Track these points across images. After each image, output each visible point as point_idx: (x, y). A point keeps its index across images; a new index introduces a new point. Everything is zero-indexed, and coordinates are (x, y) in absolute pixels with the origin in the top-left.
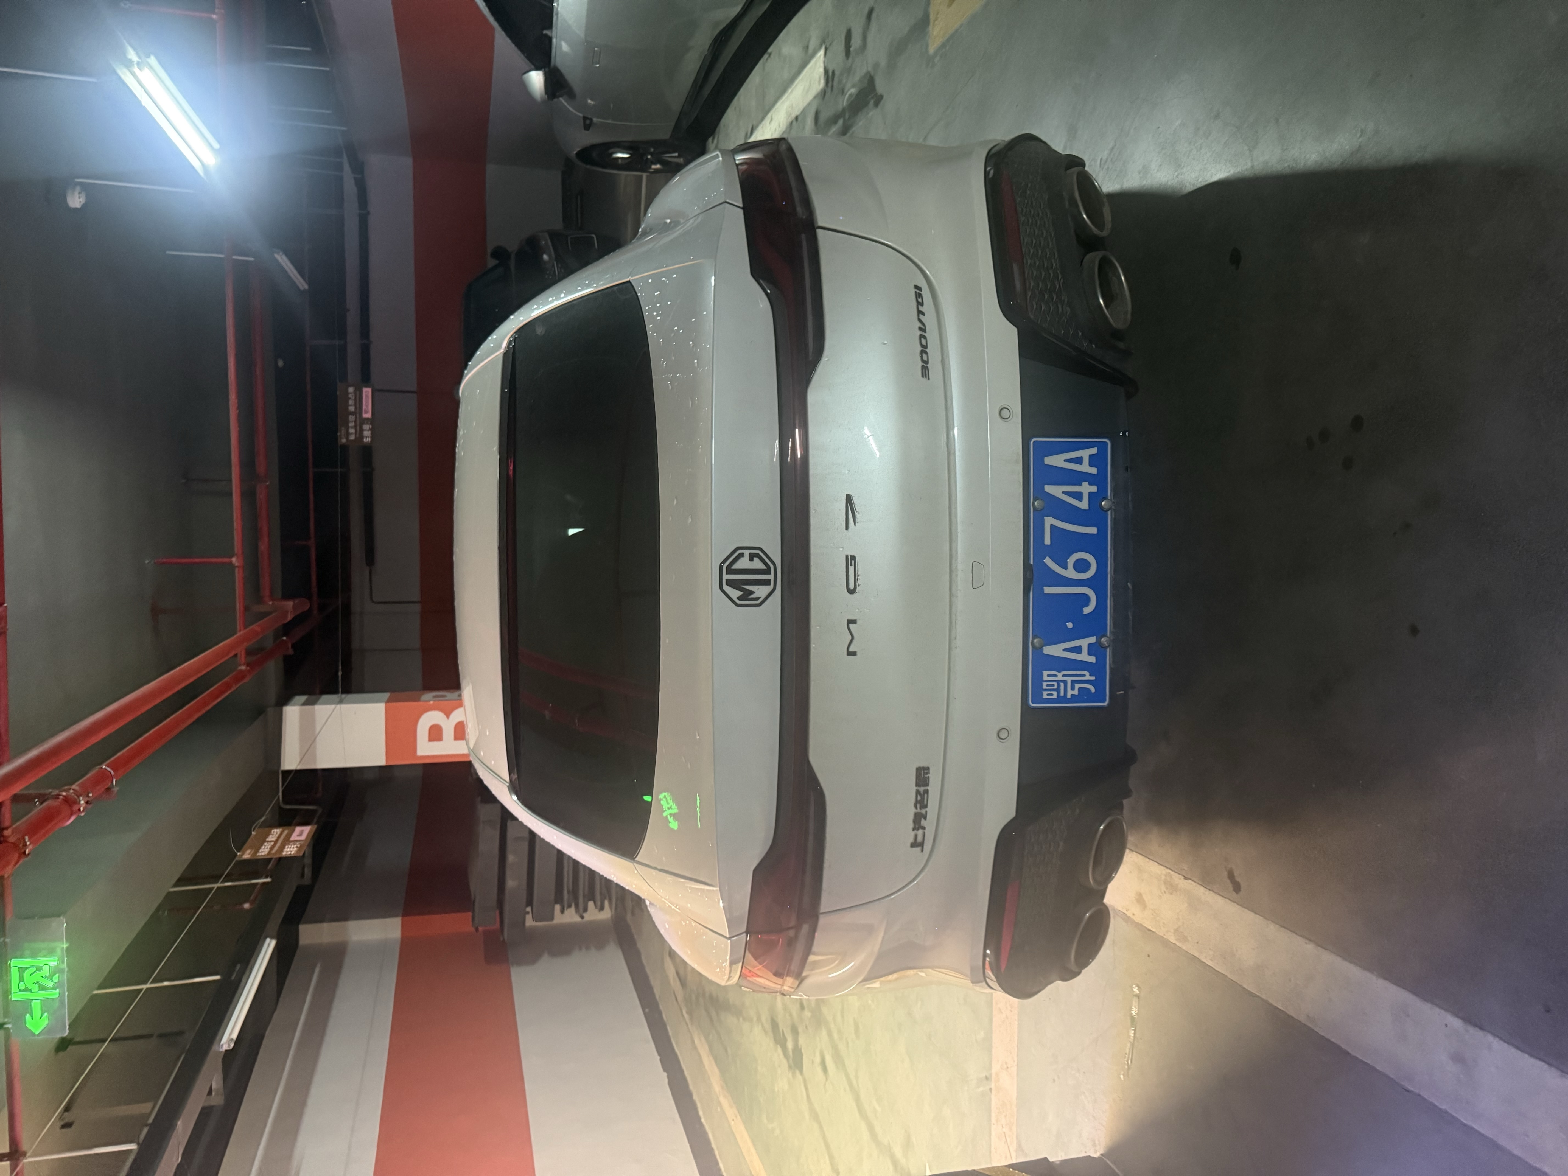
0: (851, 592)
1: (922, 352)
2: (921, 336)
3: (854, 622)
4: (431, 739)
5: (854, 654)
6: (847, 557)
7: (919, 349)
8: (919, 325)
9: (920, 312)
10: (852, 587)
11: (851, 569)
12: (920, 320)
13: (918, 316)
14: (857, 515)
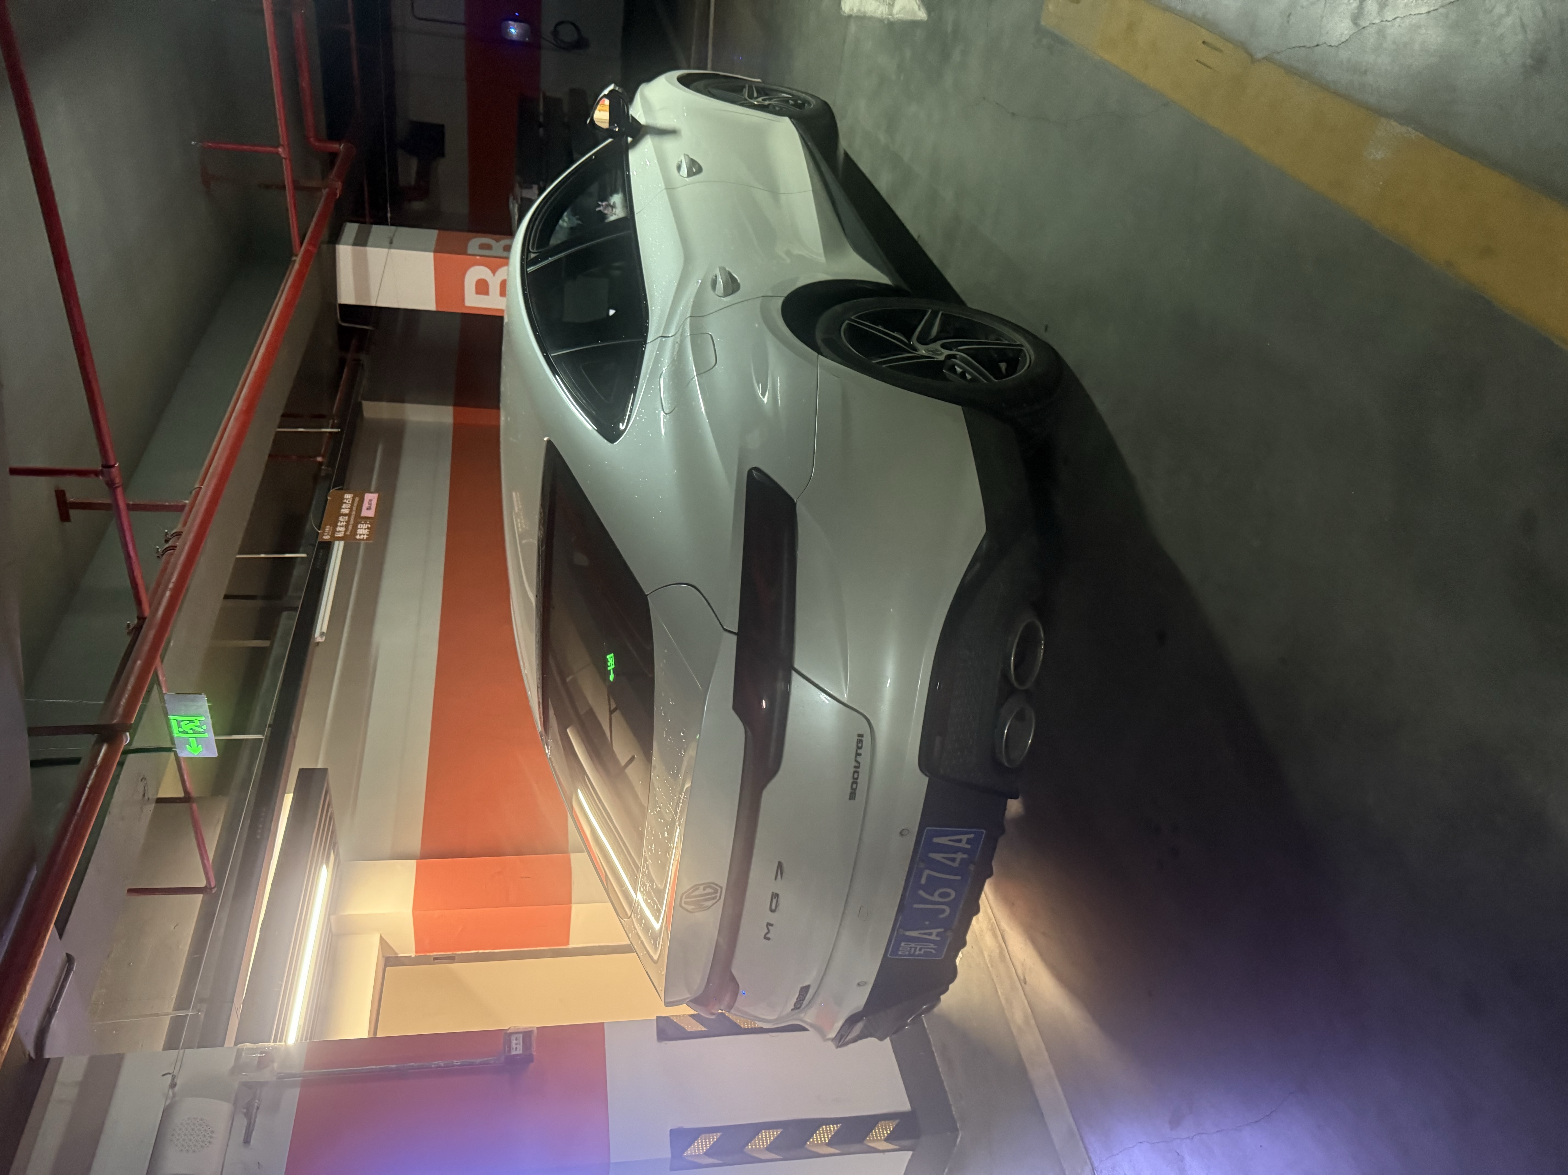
0: (772, 911)
1: (853, 783)
2: (855, 772)
3: (772, 925)
4: (478, 292)
5: (769, 939)
6: (773, 893)
7: (851, 781)
8: (855, 764)
9: (858, 754)
10: (773, 907)
11: (774, 901)
12: (856, 761)
13: (856, 757)
14: (784, 875)
